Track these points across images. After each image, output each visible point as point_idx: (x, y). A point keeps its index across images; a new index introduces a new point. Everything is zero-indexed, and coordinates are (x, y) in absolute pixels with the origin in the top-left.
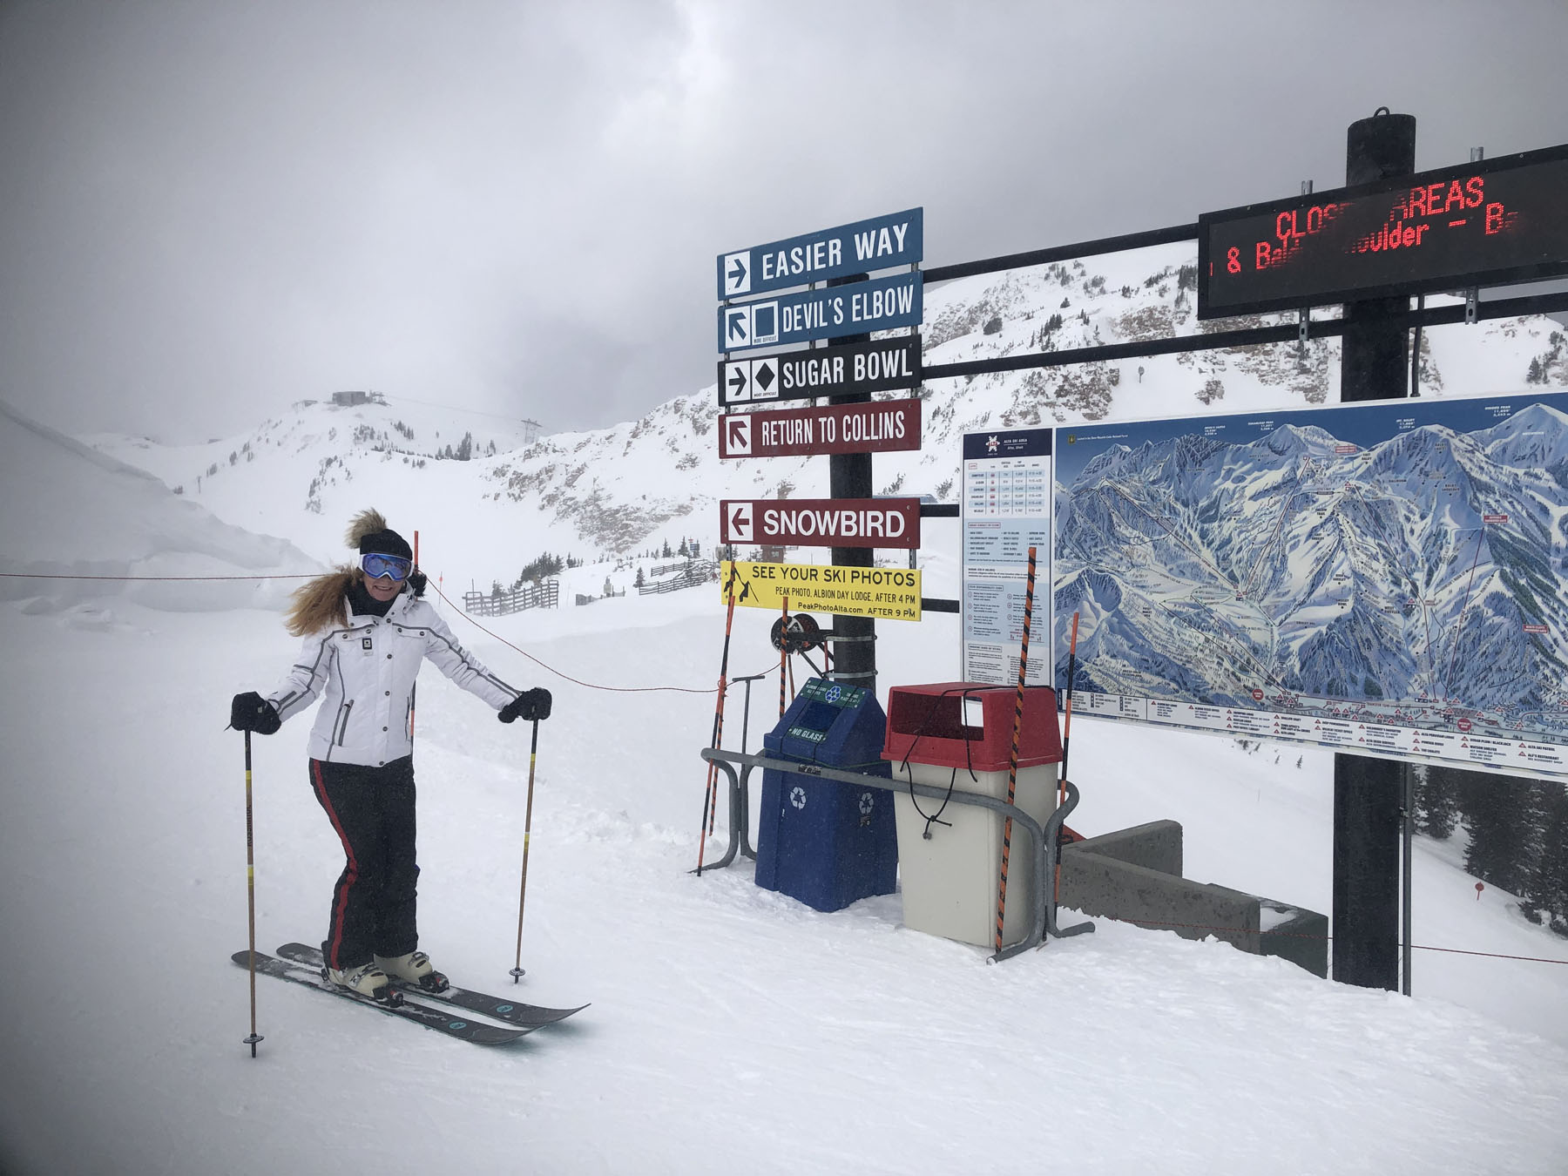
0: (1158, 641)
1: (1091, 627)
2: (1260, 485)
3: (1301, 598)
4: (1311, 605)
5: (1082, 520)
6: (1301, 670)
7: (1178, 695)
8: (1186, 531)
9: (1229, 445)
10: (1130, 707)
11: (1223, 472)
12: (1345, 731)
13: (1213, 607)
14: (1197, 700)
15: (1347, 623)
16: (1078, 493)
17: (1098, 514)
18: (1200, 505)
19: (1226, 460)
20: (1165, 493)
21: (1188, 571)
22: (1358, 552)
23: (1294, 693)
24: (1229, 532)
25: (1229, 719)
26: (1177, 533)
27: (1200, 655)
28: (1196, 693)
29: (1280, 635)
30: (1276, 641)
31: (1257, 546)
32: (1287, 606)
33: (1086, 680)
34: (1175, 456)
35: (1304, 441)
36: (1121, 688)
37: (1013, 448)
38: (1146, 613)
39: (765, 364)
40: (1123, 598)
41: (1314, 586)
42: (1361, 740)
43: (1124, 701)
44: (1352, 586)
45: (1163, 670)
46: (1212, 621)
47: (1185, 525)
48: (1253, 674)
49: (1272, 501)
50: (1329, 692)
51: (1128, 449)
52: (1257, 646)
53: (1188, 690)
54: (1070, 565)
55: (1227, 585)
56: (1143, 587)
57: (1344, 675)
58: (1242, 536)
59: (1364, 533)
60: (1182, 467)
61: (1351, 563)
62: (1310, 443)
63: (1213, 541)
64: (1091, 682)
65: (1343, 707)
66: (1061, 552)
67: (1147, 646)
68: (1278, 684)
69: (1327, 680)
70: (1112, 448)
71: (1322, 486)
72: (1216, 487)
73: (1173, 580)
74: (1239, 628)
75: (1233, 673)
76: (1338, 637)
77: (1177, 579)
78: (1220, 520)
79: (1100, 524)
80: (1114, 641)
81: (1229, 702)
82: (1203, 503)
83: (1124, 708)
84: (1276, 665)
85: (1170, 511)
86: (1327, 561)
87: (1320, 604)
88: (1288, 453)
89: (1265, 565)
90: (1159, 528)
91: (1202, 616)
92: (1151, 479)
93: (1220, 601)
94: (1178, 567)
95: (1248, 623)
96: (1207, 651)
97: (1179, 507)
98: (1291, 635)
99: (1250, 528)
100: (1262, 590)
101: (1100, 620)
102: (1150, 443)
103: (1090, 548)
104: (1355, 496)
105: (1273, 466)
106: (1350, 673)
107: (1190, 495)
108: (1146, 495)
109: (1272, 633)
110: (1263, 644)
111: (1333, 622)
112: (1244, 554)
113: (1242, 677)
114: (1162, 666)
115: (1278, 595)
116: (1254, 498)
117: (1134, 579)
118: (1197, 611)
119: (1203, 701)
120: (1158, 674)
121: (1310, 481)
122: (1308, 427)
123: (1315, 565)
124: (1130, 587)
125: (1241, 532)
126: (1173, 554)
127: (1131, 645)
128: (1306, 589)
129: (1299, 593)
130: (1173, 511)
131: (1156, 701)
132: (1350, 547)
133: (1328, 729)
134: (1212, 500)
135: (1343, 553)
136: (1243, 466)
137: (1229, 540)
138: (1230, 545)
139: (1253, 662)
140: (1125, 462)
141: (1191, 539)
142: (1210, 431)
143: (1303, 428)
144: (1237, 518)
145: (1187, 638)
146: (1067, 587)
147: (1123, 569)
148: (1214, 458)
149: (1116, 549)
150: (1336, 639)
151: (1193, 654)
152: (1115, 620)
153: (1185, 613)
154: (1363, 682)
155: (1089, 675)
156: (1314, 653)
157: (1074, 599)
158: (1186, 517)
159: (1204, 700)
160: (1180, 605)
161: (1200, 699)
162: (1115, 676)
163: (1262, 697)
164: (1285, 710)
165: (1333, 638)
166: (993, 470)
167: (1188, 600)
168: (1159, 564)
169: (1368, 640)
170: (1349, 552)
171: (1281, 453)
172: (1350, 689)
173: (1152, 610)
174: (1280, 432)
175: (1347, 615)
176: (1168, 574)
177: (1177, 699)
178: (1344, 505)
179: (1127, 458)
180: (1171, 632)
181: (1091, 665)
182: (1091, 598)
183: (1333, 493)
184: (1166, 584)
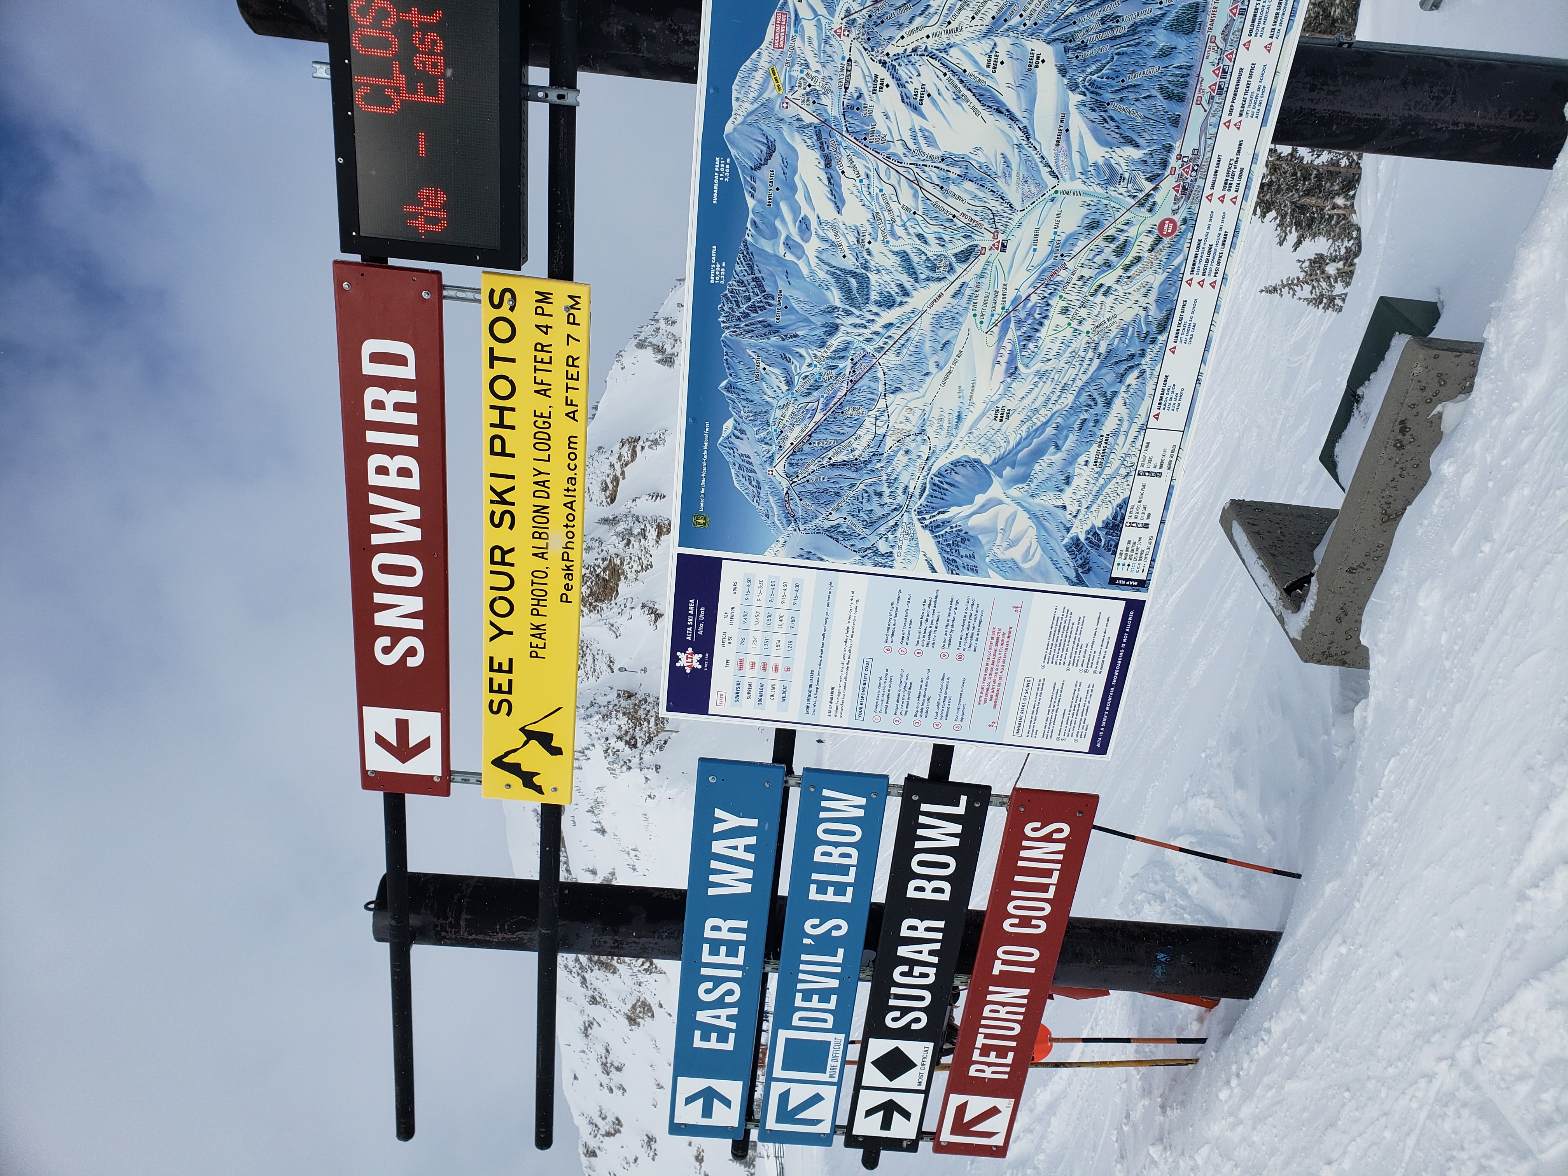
0: (1054, 398)
1: (1014, 515)
2: (820, 191)
3: (1017, 135)
4: (1031, 120)
5: (835, 515)
6: (1137, 146)
7: (1148, 371)
8: (876, 333)
9: (745, 241)
10: (1157, 460)
11: (789, 257)
12: (1251, 76)
13: (1011, 296)
14: (1162, 338)
15: (1070, 55)
16: (791, 517)
17: (828, 486)
18: (838, 303)
19: (770, 250)
20: (810, 365)
21: (944, 335)
22: (954, 25)
23: (1173, 162)
24: (890, 254)
25: (1201, 284)
26: (880, 350)
27: (1087, 326)
28: (1148, 340)
29: (1073, 178)
30: (1084, 188)
31: (921, 205)
32: (1027, 161)
33: (1102, 534)
34: (752, 341)
35: (756, 105)
36: (1123, 471)
37: (701, 625)
38: (1003, 415)
39: (876, 1063)
40: (973, 456)
41: (1000, 110)
42: (1268, 48)
43: (1145, 469)
44: (1009, 41)
45: (1104, 394)
46: (1034, 299)
47: (867, 333)
48: (1132, 232)
49: (849, 172)
50: (1181, 99)
51: (728, 426)
52: (1087, 221)
53: (1143, 353)
54: (906, 542)
55: (978, 266)
56: (959, 418)
57: (1154, 68)
58: (899, 231)
59: (923, 12)
60: (771, 329)
61: (972, 39)
62: (760, 95)
63: (900, 286)
64: (1106, 525)
65: (1209, 77)
66: (882, 556)
67: (1059, 420)
68: (1155, 189)
69: (1161, 101)
70: (723, 451)
71: (836, 79)
72: (812, 272)
73: (955, 363)
74: (1051, 252)
75: (1127, 268)
76: (1091, 74)
77: (954, 356)
78: (866, 268)
79: (845, 483)
80: (1043, 477)
81: (1174, 280)
82: (835, 297)
83: (1157, 470)
84: (1123, 190)
85: (840, 358)
86: (962, 82)
87: (1032, 101)
88: (772, 134)
89: (954, 196)
90: (865, 381)
91: (1023, 315)
92: (784, 388)
93: (1002, 281)
94: (934, 352)
95: (1046, 235)
96: (1083, 312)
97: (835, 342)
98: (1076, 157)
99: (888, 217)
100: (996, 205)
101: (1003, 497)
102: (724, 383)
103: (882, 506)
104: (860, 21)
105: (790, 166)
106: (1155, 57)
107: (819, 320)
108: (808, 399)
109: (1068, 193)
110: (1085, 211)
111: (1066, 81)
112: (930, 231)
113: (1133, 253)
114: (1096, 395)
115: (1007, 175)
116: (838, 204)
117: (944, 432)
118: (1012, 325)
119: (1165, 328)
120: (1109, 403)
121: (825, 100)
122: (735, 95)
123: (965, 105)
124: (956, 441)
125: (893, 233)
126: (913, 359)
127: (1052, 449)
128: (1003, 122)
129: (1008, 138)
130: (841, 353)
131: (1155, 411)
132: (944, 37)
133: (1243, 106)
134: (832, 281)
135: (953, 52)
136: (783, 221)
137: (904, 256)
138: (912, 255)
139: (1111, 232)
140: (750, 430)
141: (892, 324)
142: (717, 274)
143: (735, 105)
144: (868, 238)
145: (1055, 347)
146: (941, 551)
147: (925, 451)
148: (763, 270)
149: (890, 459)
150: (1094, 77)
151: (1084, 338)
152: (1008, 471)
153: (1014, 346)
154: (1173, 35)
155: (1093, 527)
156: (1112, 119)
157: (963, 541)
158: (856, 331)
159: (1163, 327)
160: (998, 353)
161: (1160, 332)
162: (1101, 481)
163: (1171, 221)
164: (1200, 182)
165: (1092, 83)
166: (734, 664)
167: (993, 339)
168: (925, 386)
169: (1103, 21)
170: (952, 41)
171: (771, 149)
172: (1181, 60)
173: (1000, 405)
174: (736, 147)
175: (1057, 55)
176: (945, 371)
177: (1156, 373)
178: (871, 42)
179: (744, 427)
180: (1042, 375)
181: (1077, 522)
182: (966, 510)
183: (850, 60)
184: (960, 375)
